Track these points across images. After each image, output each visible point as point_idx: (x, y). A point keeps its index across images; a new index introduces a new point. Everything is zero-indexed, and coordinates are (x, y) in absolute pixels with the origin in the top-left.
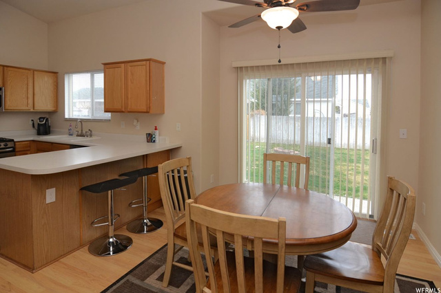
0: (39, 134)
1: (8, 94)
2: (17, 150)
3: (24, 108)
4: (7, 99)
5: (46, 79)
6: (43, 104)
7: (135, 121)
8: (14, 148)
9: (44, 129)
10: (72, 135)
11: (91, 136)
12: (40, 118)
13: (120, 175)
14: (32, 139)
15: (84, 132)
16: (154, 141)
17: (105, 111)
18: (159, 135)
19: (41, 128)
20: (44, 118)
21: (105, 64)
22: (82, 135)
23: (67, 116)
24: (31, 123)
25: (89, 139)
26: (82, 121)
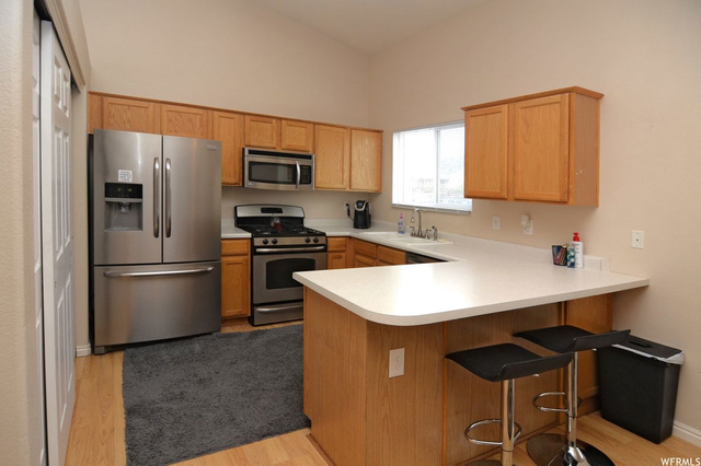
0: (356, 226)
1: (319, 164)
2: (329, 249)
3: (338, 186)
4: (319, 172)
5: (367, 142)
6: (363, 182)
7: (526, 218)
8: (326, 246)
9: (363, 219)
10: (402, 232)
11: (436, 238)
12: (358, 203)
13: (517, 335)
14: (348, 234)
15: (423, 229)
16: (573, 265)
17: (467, 197)
18: (585, 252)
19: (360, 218)
20: (363, 202)
21: (467, 109)
22: (420, 235)
23: (395, 201)
24: (346, 209)
25: (431, 243)
26: (422, 211)
